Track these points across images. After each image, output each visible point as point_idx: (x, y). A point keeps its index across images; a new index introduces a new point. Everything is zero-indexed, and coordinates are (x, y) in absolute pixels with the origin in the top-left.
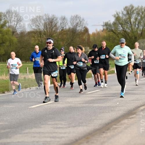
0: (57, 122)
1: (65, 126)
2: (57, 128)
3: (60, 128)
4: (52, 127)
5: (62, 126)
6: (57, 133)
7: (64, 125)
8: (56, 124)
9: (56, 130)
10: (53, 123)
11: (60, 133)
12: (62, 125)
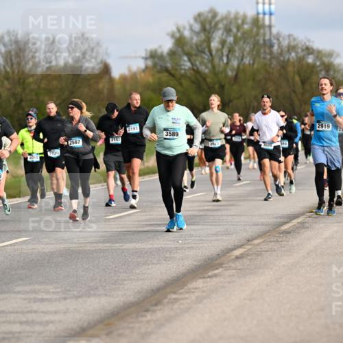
0: (37, 287)
1: (55, 297)
2: (36, 301)
3: (42, 300)
4: (25, 299)
5: (48, 297)
6: (36, 312)
7: (54, 293)
8: (35, 292)
9: (35, 306)
10: (27, 288)
11: (43, 312)
12: (48, 292)
